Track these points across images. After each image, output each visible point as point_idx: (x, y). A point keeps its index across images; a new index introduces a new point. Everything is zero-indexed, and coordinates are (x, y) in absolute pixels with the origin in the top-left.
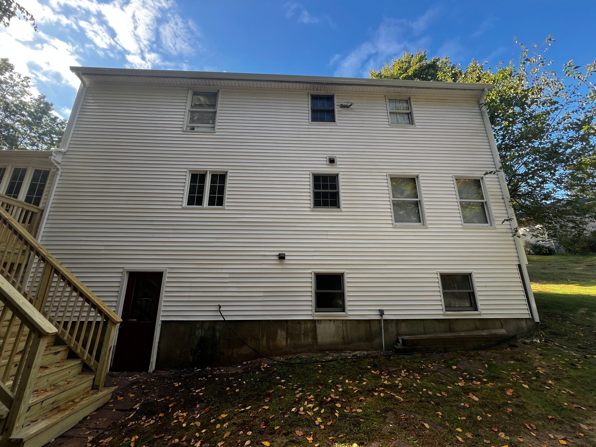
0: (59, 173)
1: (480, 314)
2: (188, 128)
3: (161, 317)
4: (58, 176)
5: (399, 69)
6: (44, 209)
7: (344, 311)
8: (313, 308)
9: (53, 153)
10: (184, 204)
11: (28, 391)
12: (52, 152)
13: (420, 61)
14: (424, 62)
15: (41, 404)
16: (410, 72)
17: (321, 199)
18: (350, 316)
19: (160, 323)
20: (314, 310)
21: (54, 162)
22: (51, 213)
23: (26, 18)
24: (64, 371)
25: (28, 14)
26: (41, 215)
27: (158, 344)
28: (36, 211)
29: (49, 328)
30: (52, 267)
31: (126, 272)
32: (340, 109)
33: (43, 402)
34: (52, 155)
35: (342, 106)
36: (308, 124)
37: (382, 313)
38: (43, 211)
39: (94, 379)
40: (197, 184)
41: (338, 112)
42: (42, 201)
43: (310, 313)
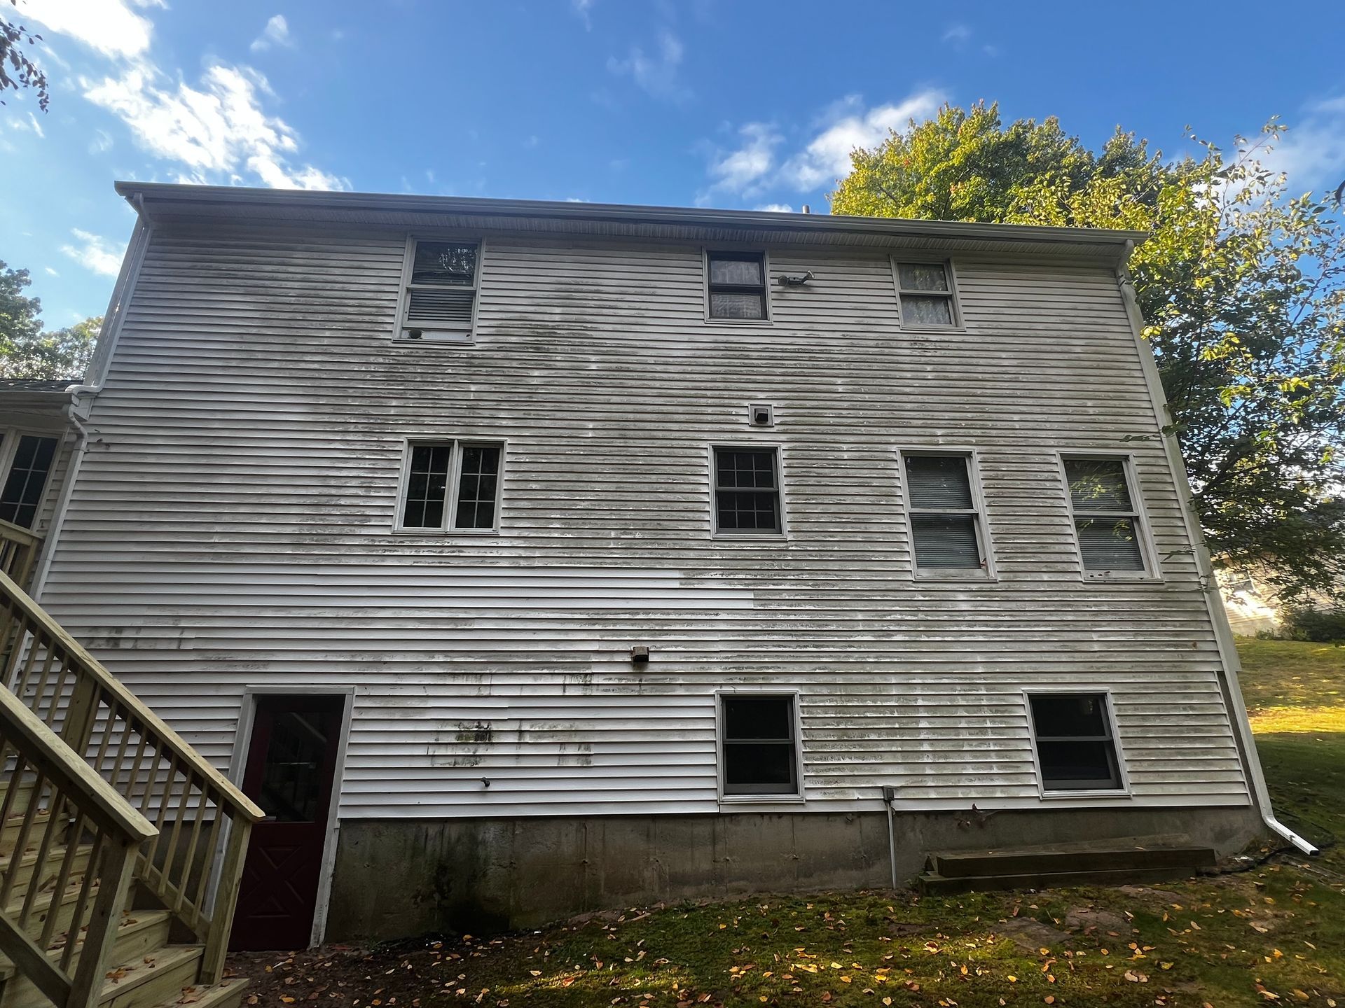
0: (84, 445)
1: (1128, 798)
2: (406, 335)
3: (339, 812)
4: (81, 453)
5: (928, 151)
6: (45, 537)
7: (795, 792)
8: (719, 784)
9: (73, 398)
10: (397, 524)
11: (101, 968)
12: (70, 395)
13: (983, 128)
14: (992, 136)
15: (111, 1006)
16: (956, 159)
17: (736, 511)
18: (812, 804)
19: (338, 825)
20: (721, 790)
21: (74, 419)
22: (62, 548)
23: (25, 79)
24: (137, 934)
25: (30, 70)
26: (39, 551)
27: (330, 880)
28: (24, 541)
29: (142, 824)
30: (96, 683)
31: (250, 697)
32: (780, 288)
33: (113, 999)
34: (70, 402)
35: (784, 282)
36: (701, 323)
37: (889, 795)
38: (41, 542)
39: (202, 958)
40: (429, 473)
41: (774, 296)
42: (40, 515)
43: (713, 796)
